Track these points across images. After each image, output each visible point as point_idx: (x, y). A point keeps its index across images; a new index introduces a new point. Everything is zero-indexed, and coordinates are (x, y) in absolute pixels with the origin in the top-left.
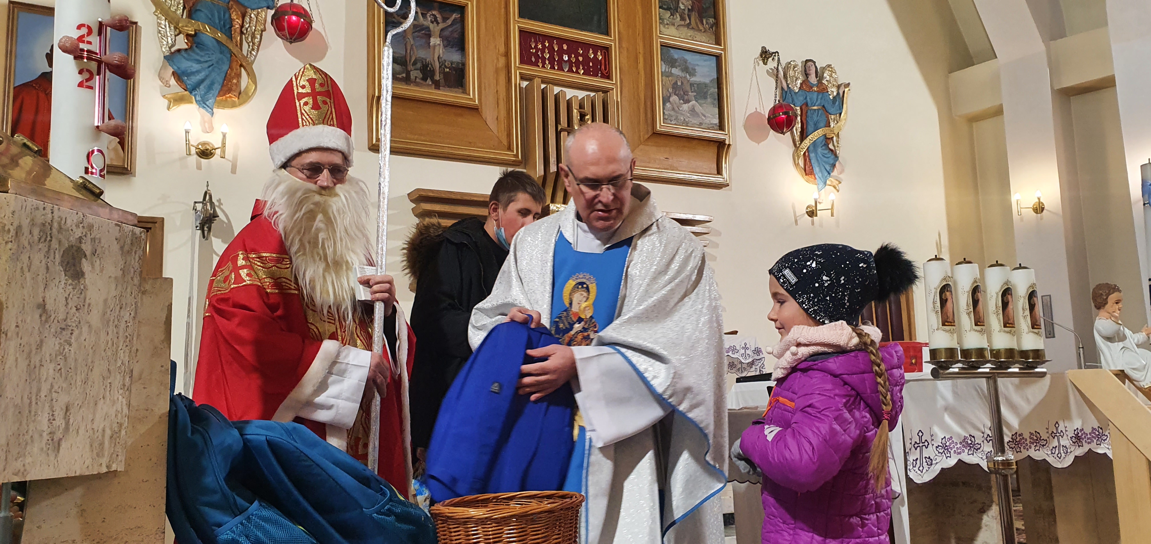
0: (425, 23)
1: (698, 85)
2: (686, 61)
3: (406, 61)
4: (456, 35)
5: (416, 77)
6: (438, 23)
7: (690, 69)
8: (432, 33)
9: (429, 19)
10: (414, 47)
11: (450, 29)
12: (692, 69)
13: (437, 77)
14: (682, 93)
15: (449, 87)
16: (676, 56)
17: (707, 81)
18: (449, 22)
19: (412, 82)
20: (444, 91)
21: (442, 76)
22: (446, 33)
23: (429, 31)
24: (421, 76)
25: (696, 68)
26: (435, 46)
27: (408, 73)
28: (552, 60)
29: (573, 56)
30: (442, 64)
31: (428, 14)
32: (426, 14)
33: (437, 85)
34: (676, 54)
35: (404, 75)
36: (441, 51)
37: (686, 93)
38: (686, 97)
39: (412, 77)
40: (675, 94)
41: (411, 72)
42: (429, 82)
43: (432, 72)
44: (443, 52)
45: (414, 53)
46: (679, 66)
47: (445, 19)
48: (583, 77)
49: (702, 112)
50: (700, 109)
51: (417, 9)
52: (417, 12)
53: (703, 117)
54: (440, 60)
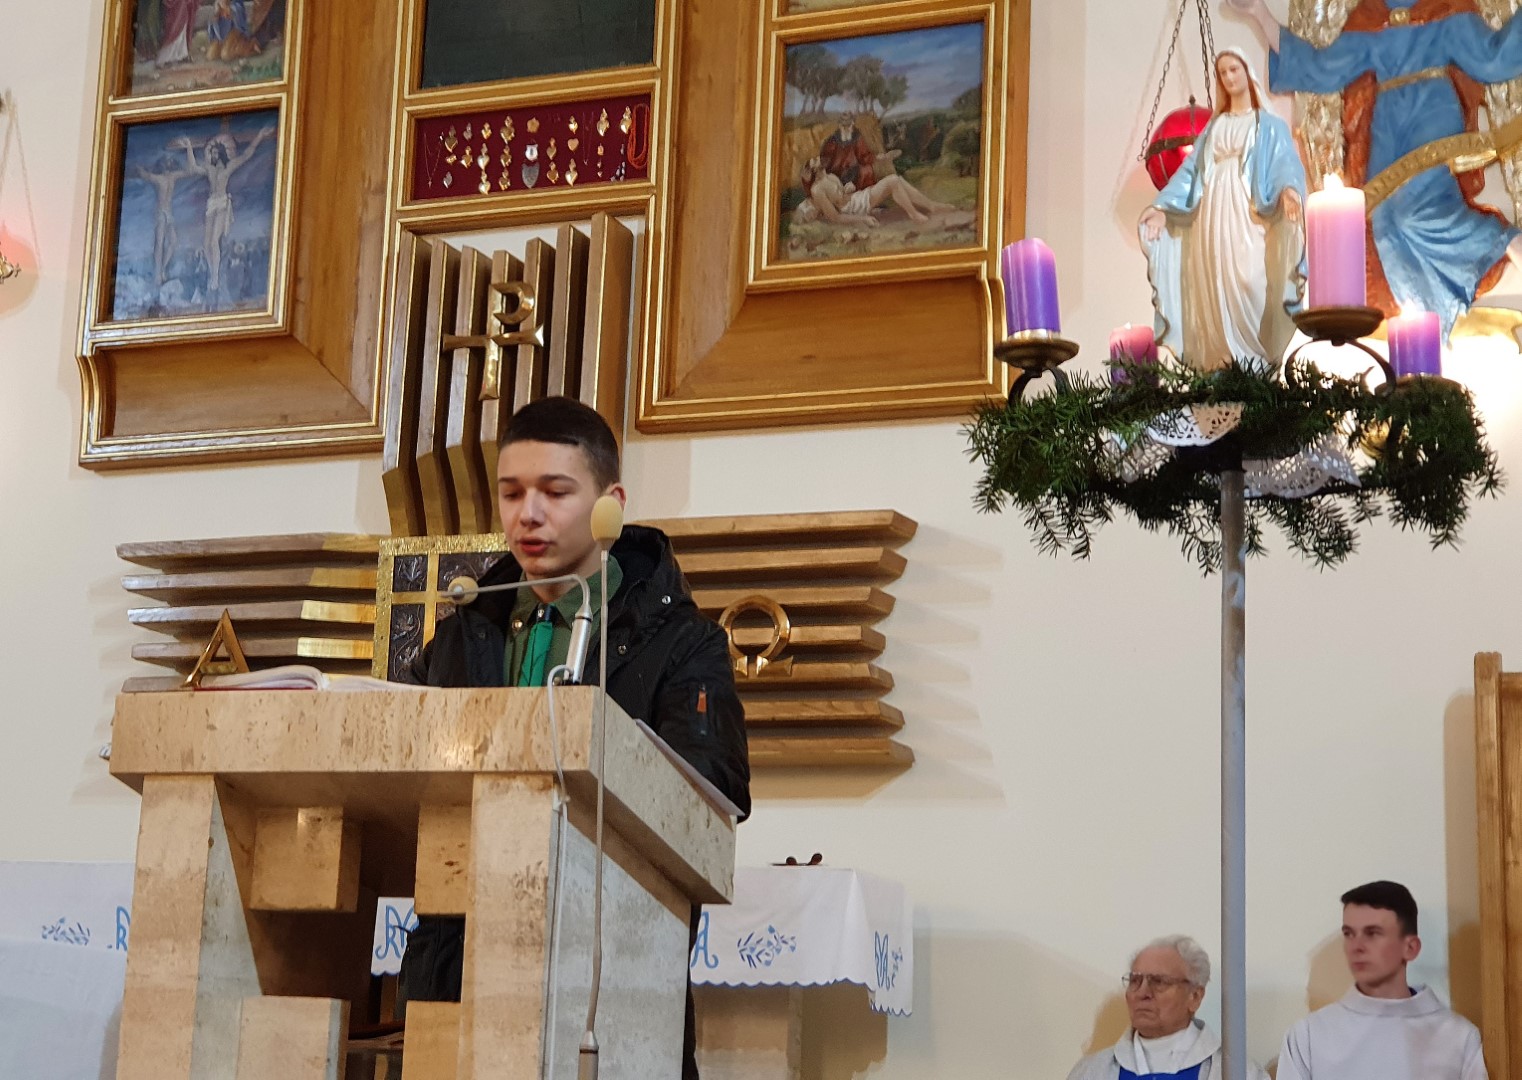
0: (200, 170)
1: (909, 124)
2: (872, 66)
3: (154, 263)
4: (258, 179)
7: (887, 85)
8: (213, 187)
10: (174, 235)
12: (895, 81)
14: (853, 161)
16: (842, 61)
17: (944, 103)
18: (249, 152)
19: (160, 307)
21: (223, 279)
23: (208, 183)
24: (182, 289)
25: (910, 75)
26: (215, 213)
27: (155, 289)
28: (494, 171)
29: (552, 143)
30: (227, 253)
31: (209, 147)
33: (210, 301)
34: (842, 57)
35: (148, 297)
36: (227, 223)
37: (866, 157)
38: (865, 171)
39: (162, 296)
40: (829, 171)
41: (163, 287)
42: (196, 298)
44: (232, 224)
45: (170, 243)
46: (850, 86)
47: (240, 148)
48: (572, 192)
49: (918, 202)
50: (910, 196)
51: (186, 142)
52: (185, 150)
53: (921, 217)
54: (223, 243)
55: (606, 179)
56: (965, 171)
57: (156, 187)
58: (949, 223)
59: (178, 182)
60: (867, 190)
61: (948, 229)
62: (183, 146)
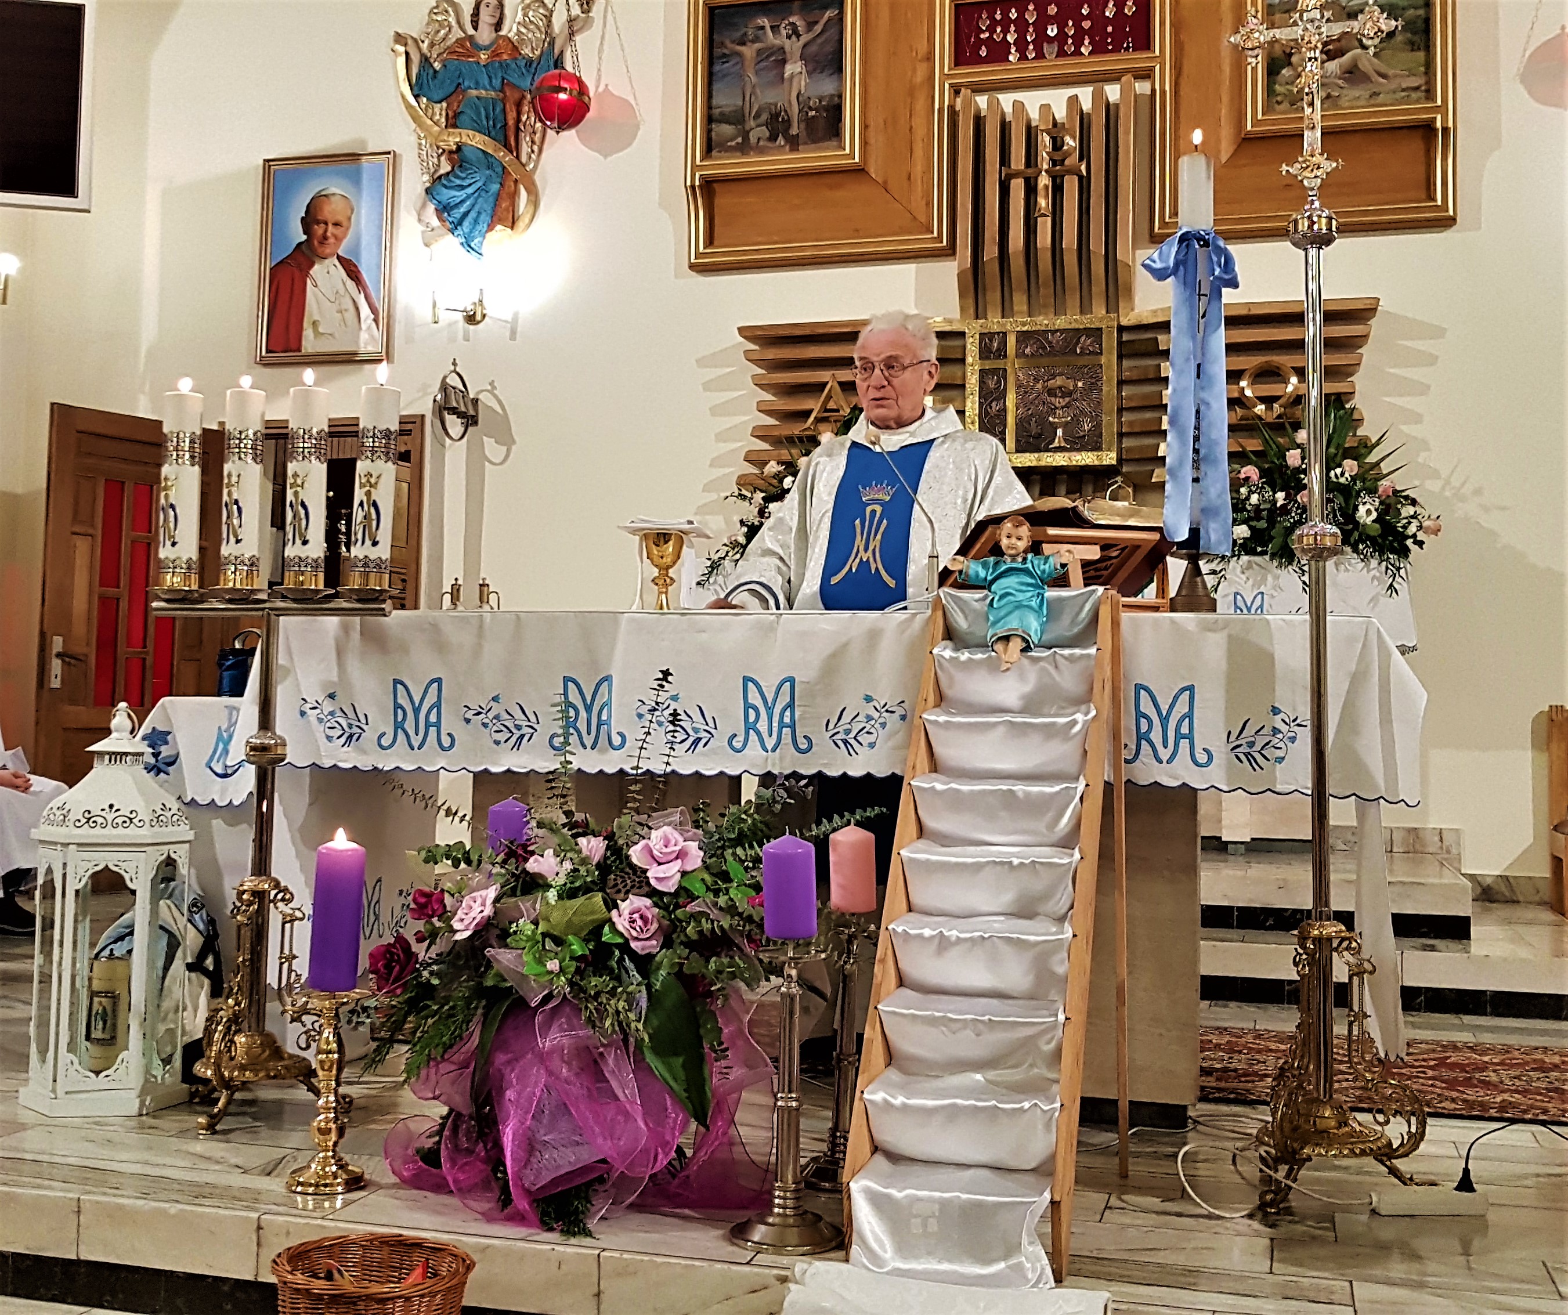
0: (777, 42)
3: (744, 116)
4: (829, 48)
5: (759, 139)
6: (798, 36)
8: (788, 56)
9: (784, 32)
10: (758, 91)
11: (819, 41)
13: (794, 131)
15: (814, 142)
18: (818, 28)
19: (751, 148)
20: (804, 152)
21: (803, 126)
22: (813, 48)
23: (784, 52)
24: (768, 134)
26: (792, 76)
27: (746, 135)
28: (1021, 45)
29: (1070, 23)
30: (804, 106)
31: (783, 26)
32: (779, 26)
33: (794, 143)
35: (740, 140)
36: (803, 83)
39: (753, 139)
41: (751, 134)
42: (781, 140)
43: (788, 123)
44: (807, 84)
45: (756, 98)
48: (1088, 60)
49: (1378, 68)
50: (1372, 64)
51: (764, 21)
52: (763, 28)
53: (1381, 80)
54: (801, 99)
55: (1116, 50)
56: (1416, 48)
57: (739, 54)
58: (1404, 86)
59: (759, 52)
60: (1336, 61)
61: (1403, 90)
62: (762, 24)
